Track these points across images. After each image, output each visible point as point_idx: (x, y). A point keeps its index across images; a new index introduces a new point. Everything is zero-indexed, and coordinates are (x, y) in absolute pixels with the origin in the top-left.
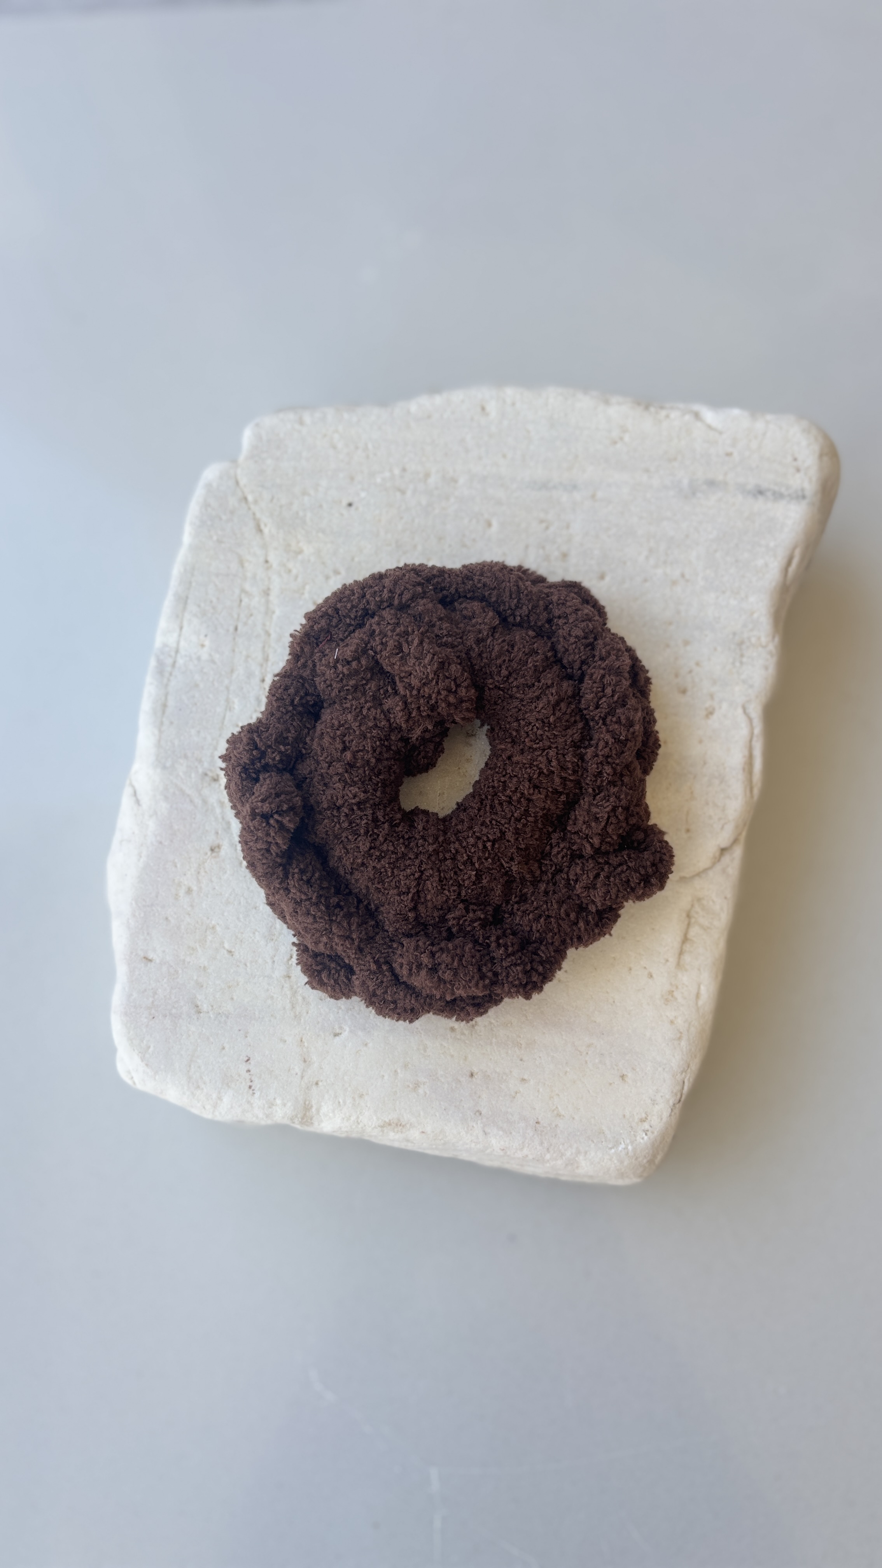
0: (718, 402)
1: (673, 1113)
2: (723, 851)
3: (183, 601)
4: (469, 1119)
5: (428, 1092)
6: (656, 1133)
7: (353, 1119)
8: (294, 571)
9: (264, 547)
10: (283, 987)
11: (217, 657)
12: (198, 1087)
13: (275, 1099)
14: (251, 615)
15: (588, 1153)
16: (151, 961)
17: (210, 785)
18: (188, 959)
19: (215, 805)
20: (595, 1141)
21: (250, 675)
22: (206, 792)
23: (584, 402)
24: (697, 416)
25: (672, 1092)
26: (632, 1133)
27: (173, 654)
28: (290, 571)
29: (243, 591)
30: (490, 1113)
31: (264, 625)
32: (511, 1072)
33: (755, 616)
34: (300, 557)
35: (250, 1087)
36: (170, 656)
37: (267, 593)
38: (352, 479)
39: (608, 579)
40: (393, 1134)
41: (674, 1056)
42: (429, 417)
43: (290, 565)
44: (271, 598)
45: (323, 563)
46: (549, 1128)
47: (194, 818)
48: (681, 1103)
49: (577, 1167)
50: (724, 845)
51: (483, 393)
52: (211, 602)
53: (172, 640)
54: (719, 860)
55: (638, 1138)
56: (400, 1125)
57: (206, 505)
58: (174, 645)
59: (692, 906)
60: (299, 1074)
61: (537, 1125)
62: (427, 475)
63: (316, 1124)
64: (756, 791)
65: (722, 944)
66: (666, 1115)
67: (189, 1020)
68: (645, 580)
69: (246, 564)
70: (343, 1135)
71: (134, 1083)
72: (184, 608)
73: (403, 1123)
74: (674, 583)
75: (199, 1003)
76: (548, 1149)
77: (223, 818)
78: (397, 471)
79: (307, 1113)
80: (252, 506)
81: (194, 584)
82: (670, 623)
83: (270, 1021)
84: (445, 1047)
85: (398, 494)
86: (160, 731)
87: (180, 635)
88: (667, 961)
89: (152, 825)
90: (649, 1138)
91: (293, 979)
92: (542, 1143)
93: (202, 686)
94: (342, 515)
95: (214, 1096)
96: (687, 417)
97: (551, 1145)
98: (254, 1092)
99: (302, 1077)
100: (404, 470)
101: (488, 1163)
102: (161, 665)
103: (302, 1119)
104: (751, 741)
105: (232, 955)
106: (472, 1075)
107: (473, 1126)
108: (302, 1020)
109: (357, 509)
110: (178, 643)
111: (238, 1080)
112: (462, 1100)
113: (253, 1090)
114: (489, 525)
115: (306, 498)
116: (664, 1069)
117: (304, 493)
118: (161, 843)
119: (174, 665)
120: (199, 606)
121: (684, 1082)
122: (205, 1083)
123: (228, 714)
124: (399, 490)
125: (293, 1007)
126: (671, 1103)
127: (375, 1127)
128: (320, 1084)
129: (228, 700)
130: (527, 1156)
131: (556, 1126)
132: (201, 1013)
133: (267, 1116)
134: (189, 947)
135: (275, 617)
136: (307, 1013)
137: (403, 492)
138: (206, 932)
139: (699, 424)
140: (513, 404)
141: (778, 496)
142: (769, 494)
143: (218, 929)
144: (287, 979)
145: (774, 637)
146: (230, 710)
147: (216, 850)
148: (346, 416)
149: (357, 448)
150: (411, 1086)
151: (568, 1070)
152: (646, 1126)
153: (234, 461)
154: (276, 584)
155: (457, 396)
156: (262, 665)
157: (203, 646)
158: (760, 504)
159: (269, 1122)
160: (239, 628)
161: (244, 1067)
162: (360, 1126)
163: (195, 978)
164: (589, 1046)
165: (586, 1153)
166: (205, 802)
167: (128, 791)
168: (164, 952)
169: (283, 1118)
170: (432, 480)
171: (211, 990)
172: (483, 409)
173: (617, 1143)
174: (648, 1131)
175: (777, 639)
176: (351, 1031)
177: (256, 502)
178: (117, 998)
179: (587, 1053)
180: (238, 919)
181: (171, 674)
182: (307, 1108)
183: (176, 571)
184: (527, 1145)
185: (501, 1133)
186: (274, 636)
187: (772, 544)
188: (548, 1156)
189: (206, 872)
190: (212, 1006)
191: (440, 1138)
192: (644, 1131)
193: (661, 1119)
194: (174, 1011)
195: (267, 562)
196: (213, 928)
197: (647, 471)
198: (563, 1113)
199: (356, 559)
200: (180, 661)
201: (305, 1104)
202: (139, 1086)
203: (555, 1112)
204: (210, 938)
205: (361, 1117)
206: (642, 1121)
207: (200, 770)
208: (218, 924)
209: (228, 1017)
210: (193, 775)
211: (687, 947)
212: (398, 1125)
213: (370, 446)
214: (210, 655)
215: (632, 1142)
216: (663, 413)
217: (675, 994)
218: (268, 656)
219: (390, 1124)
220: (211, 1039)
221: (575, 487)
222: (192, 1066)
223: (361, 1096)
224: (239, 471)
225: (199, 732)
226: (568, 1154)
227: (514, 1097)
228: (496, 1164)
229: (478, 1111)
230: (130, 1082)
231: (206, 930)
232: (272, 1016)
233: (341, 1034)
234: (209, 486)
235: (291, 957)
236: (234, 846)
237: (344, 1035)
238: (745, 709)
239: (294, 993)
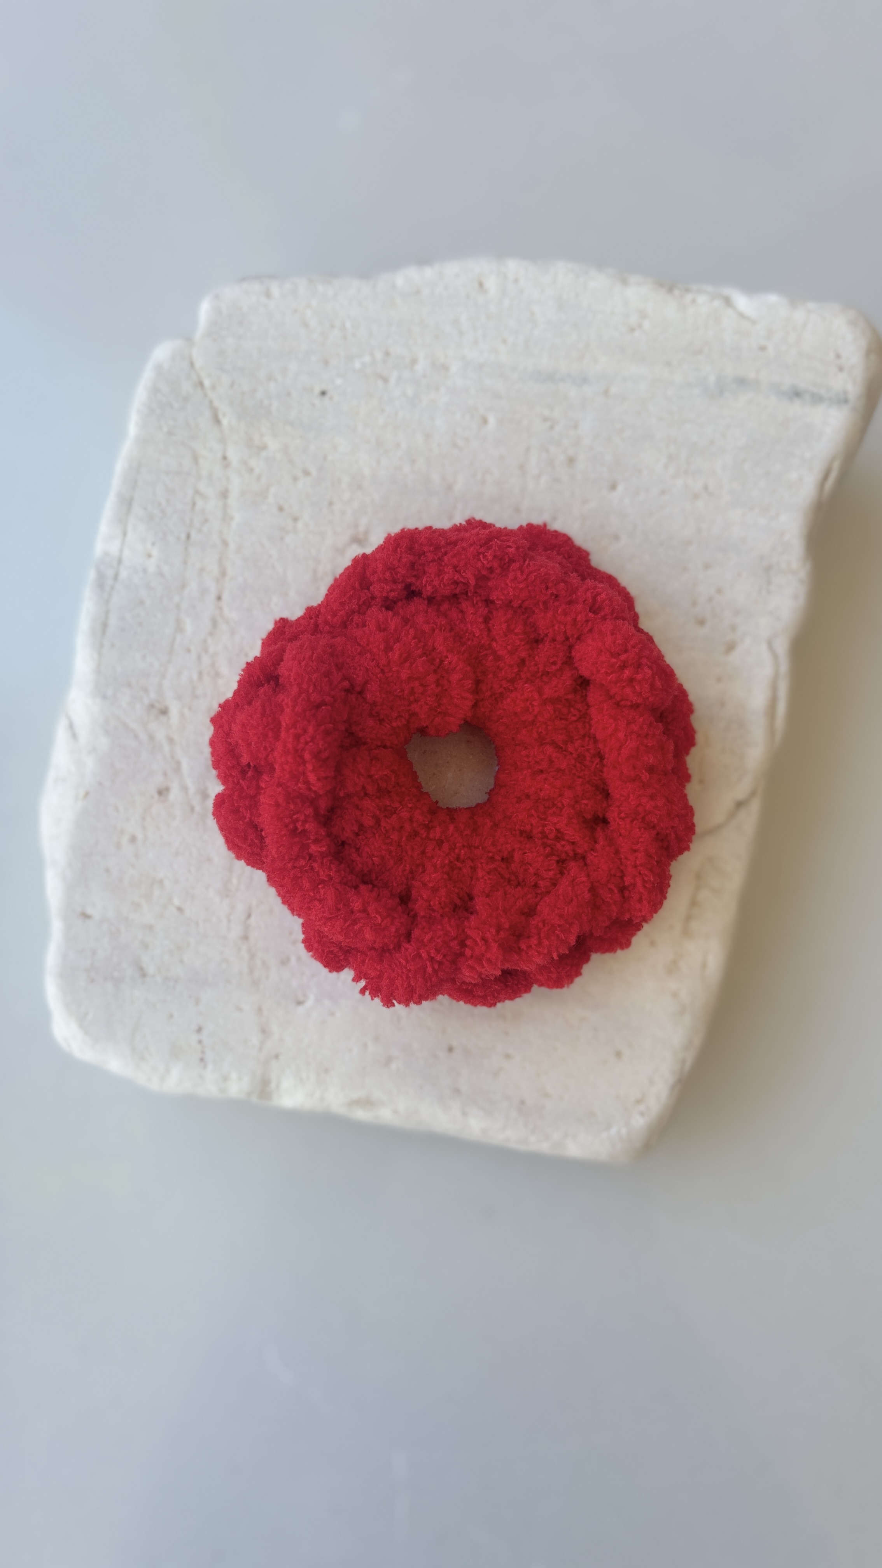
0: (751, 287)
1: (671, 1094)
2: (740, 805)
3: (127, 503)
4: (447, 1098)
5: (401, 1068)
6: (652, 1115)
7: (316, 1095)
8: (257, 470)
9: (223, 440)
10: (240, 949)
11: (166, 569)
12: (143, 1058)
13: (229, 1073)
14: (206, 521)
15: (577, 1136)
16: (89, 917)
17: (157, 718)
18: (131, 916)
19: (163, 741)
20: (585, 1123)
21: (204, 591)
22: (152, 726)
23: (598, 281)
24: (728, 301)
25: (672, 1070)
26: (627, 1115)
27: (115, 564)
28: (252, 470)
29: (197, 492)
30: (470, 1091)
31: (221, 533)
32: (494, 1047)
33: (786, 537)
34: (264, 454)
35: (202, 1060)
36: (112, 567)
37: (224, 495)
38: (326, 363)
39: (620, 489)
40: (363, 1110)
41: (676, 1033)
42: (418, 292)
43: (253, 463)
44: (230, 501)
45: (291, 462)
46: (535, 1109)
47: (139, 756)
48: (680, 1082)
49: (566, 1148)
50: (742, 797)
51: (483, 267)
52: (160, 504)
53: (114, 548)
54: (734, 815)
55: (633, 1121)
56: (370, 1103)
57: (155, 390)
58: (117, 554)
59: (703, 866)
60: (257, 1045)
61: (522, 1105)
62: (414, 361)
63: (276, 1099)
65: (733, 910)
66: (664, 1095)
67: (133, 984)
68: (663, 492)
69: (201, 461)
70: (306, 1110)
71: (73, 1051)
72: (129, 511)
73: (373, 1102)
75: (144, 966)
76: (533, 1131)
77: (172, 757)
78: (379, 355)
79: (266, 1088)
80: (209, 393)
81: (140, 483)
82: (690, 543)
83: (225, 987)
85: (380, 383)
86: (100, 655)
87: (123, 543)
88: (672, 926)
89: (90, 763)
90: (645, 1121)
91: (251, 941)
92: (526, 1125)
93: (148, 602)
94: (313, 405)
95: (162, 1068)
96: (717, 303)
97: (537, 1127)
98: (206, 1065)
99: (261, 1049)
100: (387, 354)
102: (101, 577)
103: (260, 1093)
104: (775, 680)
105: (182, 913)
106: (451, 1050)
107: (451, 1106)
108: (261, 986)
109: (331, 398)
110: (121, 551)
111: (188, 1052)
112: (439, 1077)
113: (205, 1063)
114: (485, 421)
115: (272, 385)
116: (664, 1046)
117: (270, 378)
118: (100, 783)
119: (116, 577)
120: (146, 509)
122: (151, 1054)
123: (179, 635)
124: (381, 377)
125: (251, 971)
126: (670, 1083)
127: (343, 1103)
128: (281, 1056)
129: (178, 621)
130: (510, 1136)
131: (543, 1106)
132: (146, 976)
133: (221, 1090)
134: (133, 903)
135: (234, 523)
136: (267, 978)
137: (385, 380)
138: (152, 886)
139: (729, 311)
140: (516, 281)
141: (817, 399)
142: (807, 396)
143: (166, 882)
144: (244, 940)
145: (805, 563)
146: (181, 632)
147: (165, 793)
148: (321, 288)
149: (333, 326)
150: (382, 1060)
151: (558, 1045)
152: (642, 1107)
153: (189, 339)
154: (236, 485)
155: (452, 269)
156: (218, 580)
157: (149, 556)
158: (796, 408)
159: (223, 1096)
160: (192, 536)
161: (194, 1038)
162: (325, 1101)
163: (140, 937)
164: (582, 1020)
165: (575, 1136)
166: (151, 737)
167: (63, 723)
168: (104, 907)
169: (239, 1092)
170: (420, 367)
171: (158, 951)
172: (481, 285)
173: (610, 1127)
174: (644, 1113)
175: (808, 565)
176: (316, 999)
177: (213, 387)
178: (52, 957)
179: (580, 1028)
181: (112, 588)
182: (265, 1082)
183: (120, 466)
184: (510, 1127)
185: (482, 1114)
186: (232, 545)
187: (807, 455)
188: (533, 1138)
189: (152, 818)
190: (159, 969)
191: (414, 1115)
192: (640, 1113)
193: (659, 1100)
194: (116, 974)
195: (225, 458)
196: (161, 882)
197: (668, 364)
198: (550, 1092)
199: (330, 458)
200: (124, 574)
201: (263, 1078)
202: (79, 1055)
203: (542, 1091)
204: (156, 893)
205: (326, 1093)
206: (639, 1101)
207: (146, 701)
208: (166, 878)
209: (177, 982)
210: (138, 707)
211: (695, 911)
212: (367, 1103)
213: (348, 325)
214: (158, 567)
215: (626, 1125)
216: (689, 297)
217: (680, 964)
218: (225, 570)
219: (359, 1101)
220: (158, 1006)
221: (585, 380)
222: (137, 1035)
223: (326, 1071)
224: (194, 351)
225: (144, 656)
226: (555, 1136)
227: (497, 1075)
228: (473, 1138)
229: (457, 1089)
230: (68, 1050)
231: (152, 883)
232: (227, 981)
233: (304, 1002)
234: (159, 369)
235: (249, 916)
236: (184, 789)
237: (310, 1002)
238: (770, 644)
239: (253, 956)
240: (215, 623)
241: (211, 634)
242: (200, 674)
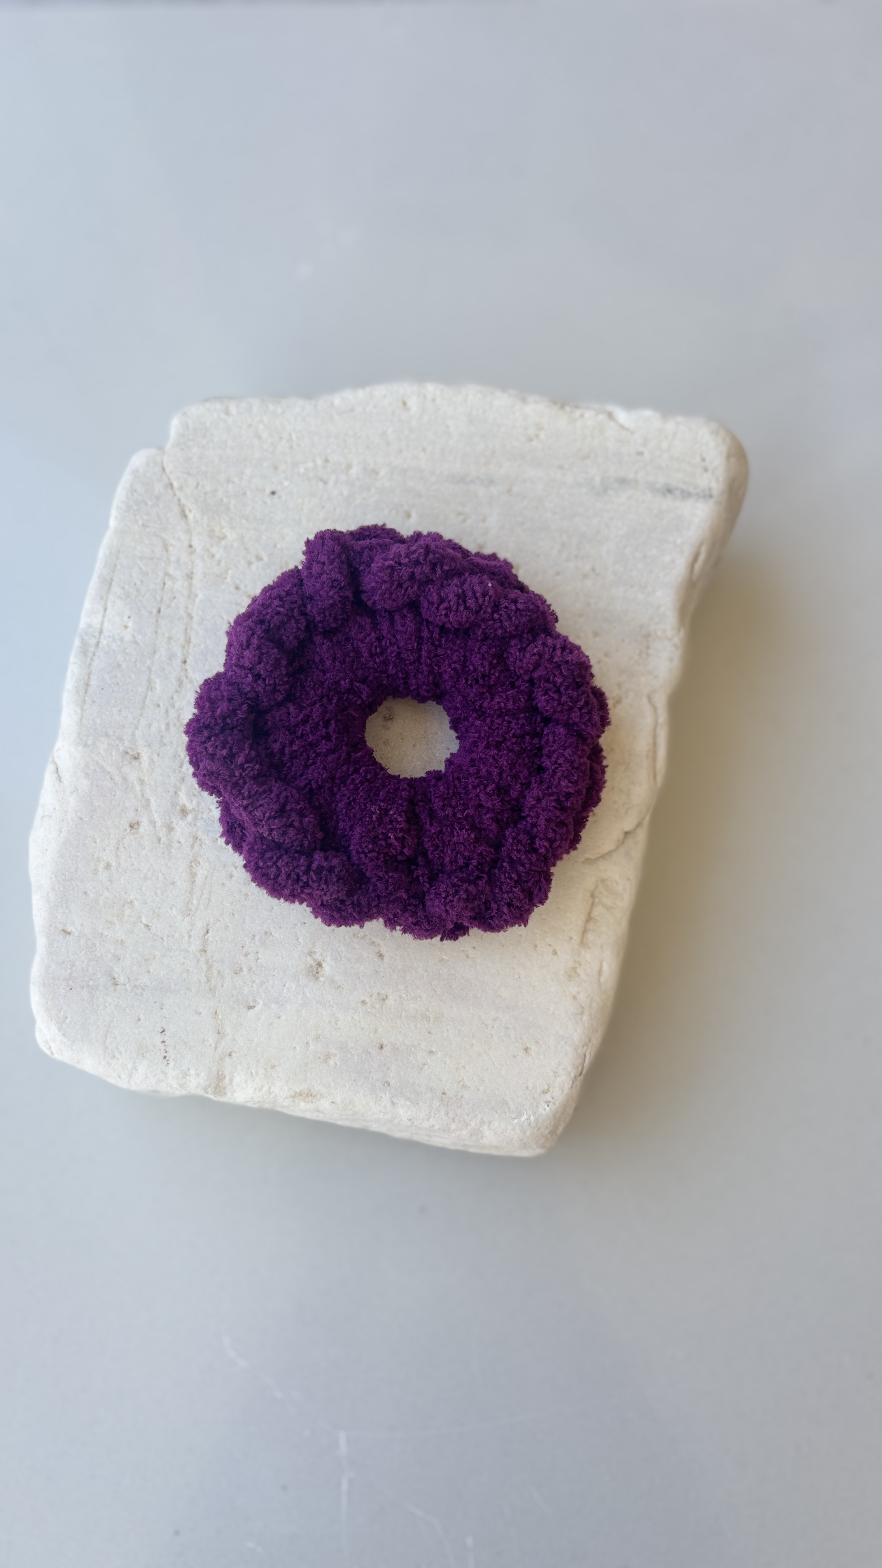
0: (630, 404)
1: (574, 1086)
2: (628, 835)
3: (107, 583)
4: (378, 1090)
5: (338, 1063)
6: (557, 1104)
7: (265, 1088)
8: (218, 556)
9: (189, 531)
10: (199, 961)
11: (139, 638)
12: (114, 1057)
13: (188, 1069)
14: (174, 598)
15: (492, 1123)
16: (69, 933)
17: (130, 763)
18: (105, 933)
19: (135, 782)
20: (499, 1112)
21: (171, 656)
22: (126, 769)
23: (502, 400)
24: (610, 416)
25: (574, 1065)
26: (535, 1104)
27: (97, 634)
28: (213, 556)
29: (167, 574)
30: (398, 1084)
31: (187, 608)
32: (419, 1044)
33: (662, 610)
34: (223, 543)
35: (165, 1057)
36: (94, 637)
37: (190, 576)
38: (276, 468)
40: (304, 1104)
41: (576, 1030)
42: (352, 410)
43: (214, 550)
44: (194, 582)
45: (246, 549)
46: (455, 1099)
47: (114, 795)
48: (582, 1077)
49: (482, 1137)
50: (628, 827)
51: (406, 389)
52: (135, 584)
53: (96, 621)
54: (623, 843)
55: (540, 1109)
56: (311, 1095)
57: (132, 490)
58: (99, 626)
59: (597, 886)
60: (213, 1045)
61: (443, 1096)
62: (349, 467)
63: (229, 1094)
64: (660, 779)
65: (625, 923)
66: (567, 1087)
67: (106, 991)
68: (558, 574)
69: (171, 549)
70: (256, 1106)
71: (52, 1053)
72: (109, 590)
73: (314, 1094)
74: (585, 576)
75: (116, 976)
76: (453, 1119)
77: (143, 796)
78: (319, 462)
79: (221, 1084)
80: (177, 493)
81: (118, 567)
82: (581, 615)
83: (186, 993)
84: (356, 1020)
85: (321, 484)
86: (82, 709)
87: (104, 617)
88: (571, 938)
89: (72, 801)
90: (551, 1109)
91: (209, 953)
92: (447, 1113)
93: (124, 666)
94: (265, 503)
95: (130, 1066)
96: (601, 417)
97: (456, 1115)
98: (168, 1062)
99: (216, 1048)
100: (327, 461)
101: (398, 1135)
102: (84, 644)
103: (216, 1089)
104: (655, 729)
105: (149, 929)
106: (381, 1047)
107: (381, 1097)
108: (217, 993)
109: (280, 497)
110: (102, 623)
111: (153, 1051)
112: (371, 1072)
113: (168, 1060)
114: (409, 516)
115: (230, 486)
116: (566, 1043)
117: (229, 481)
118: (81, 819)
119: (97, 645)
120: (123, 588)
121: (585, 1056)
122: (120, 1053)
123: (150, 693)
124: (322, 480)
125: (208, 980)
126: (573, 1075)
127: (286, 1097)
128: (234, 1055)
129: (149, 681)
130: (433, 1126)
131: (462, 1097)
132: (118, 985)
133: (181, 1086)
134: (107, 921)
135: (197, 600)
136: (222, 986)
137: (325, 483)
138: (124, 906)
139: (612, 424)
140: (434, 400)
141: (686, 495)
142: (678, 493)
143: (136, 903)
144: (203, 953)
145: (679, 630)
146: (151, 690)
147: (136, 826)
148: (271, 407)
149: (281, 438)
150: (322, 1057)
151: (475, 1043)
152: (548, 1097)
153: (161, 448)
154: (200, 568)
155: (380, 391)
156: (184, 647)
157: (126, 627)
158: (668, 503)
159: (184, 1092)
160: (162, 610)
161: (158, 1038)
162: (271, 1097)
163: (113, 951)
164: (495, 1020)
165: (490, 1123)
166: (125, 779)
167: (50, 768)
168: (82, 925)
169: (197, 1087)
170: (353, 472)
171: (128, 963)
172: (404, 404)
173: (520, 1114)
174: (550, 1102)
175: (682, 633)
176: (265, 1004)
177: (181, 488)
178: (36, 970)
179: (493, 1027)
180: (156, 893)
181: (94, 654)
182: (220, 1078)
183: (102, 553)
184: (433, 1115)
185: (408, 1103)
186: (196, 618)
187: (679, 541)
188: (453, 1126)
189: (124, 848)
190: (129, 979)
191: (350, 1108)
192: (546, 1102)
193: (563, 1091)
194: (91, 983)
195: (191, 546)
196: (131, 902)
197: (561, 467)
198: (468, 1084)
199: (278, 546)
200: (104, 642)
201: (218, 1074)
202: (57, 1056)
203: (461, 1083)
204: (127, 912)
205: (273, 1088)
206: (545, 1092)
207: (121, 749)
208: (136, 899)
209: (144, 990)
210: (114, 753)
211: (591, 926)
212: (309, 1095)
213: (294, 437)
214: (133, 636)
215: (534, 1113)
216: (578, 412)
217: (578, 970)
218: (190, 639)
219: (301, 1094)
220: (128, 1011)
222: (108, 1037)
223: (273, 1067)
224: (165, 458)
225: (120, 711)
226: (473, 1124)
227: (422, 1069)
228: (405, 1135)
229: (387, 1082)
230: (48, 1052)
231: (124, 904)
232: (187, 988)
233: (254, 1007)
234: (136, 472)
235: (208, 932)
236: (153, 823)
237: (258, 1008)
238: (650, 699)
239: (210, 967)
240: (180, 683)
241: (177, 691)
242: (168, 725)
